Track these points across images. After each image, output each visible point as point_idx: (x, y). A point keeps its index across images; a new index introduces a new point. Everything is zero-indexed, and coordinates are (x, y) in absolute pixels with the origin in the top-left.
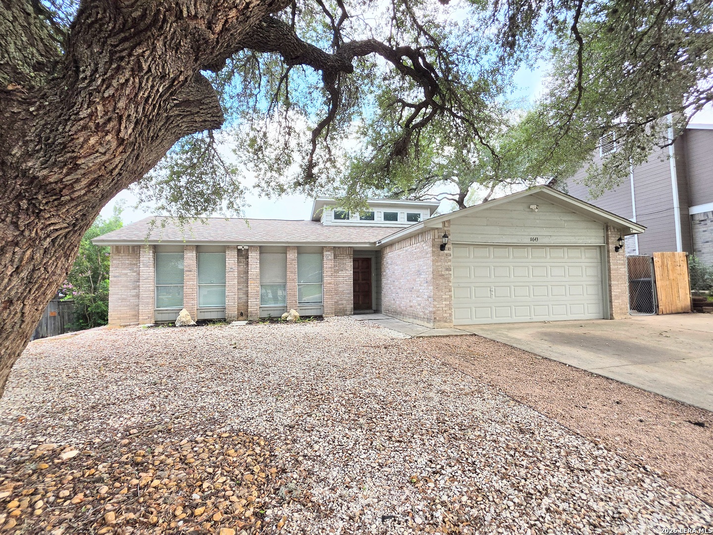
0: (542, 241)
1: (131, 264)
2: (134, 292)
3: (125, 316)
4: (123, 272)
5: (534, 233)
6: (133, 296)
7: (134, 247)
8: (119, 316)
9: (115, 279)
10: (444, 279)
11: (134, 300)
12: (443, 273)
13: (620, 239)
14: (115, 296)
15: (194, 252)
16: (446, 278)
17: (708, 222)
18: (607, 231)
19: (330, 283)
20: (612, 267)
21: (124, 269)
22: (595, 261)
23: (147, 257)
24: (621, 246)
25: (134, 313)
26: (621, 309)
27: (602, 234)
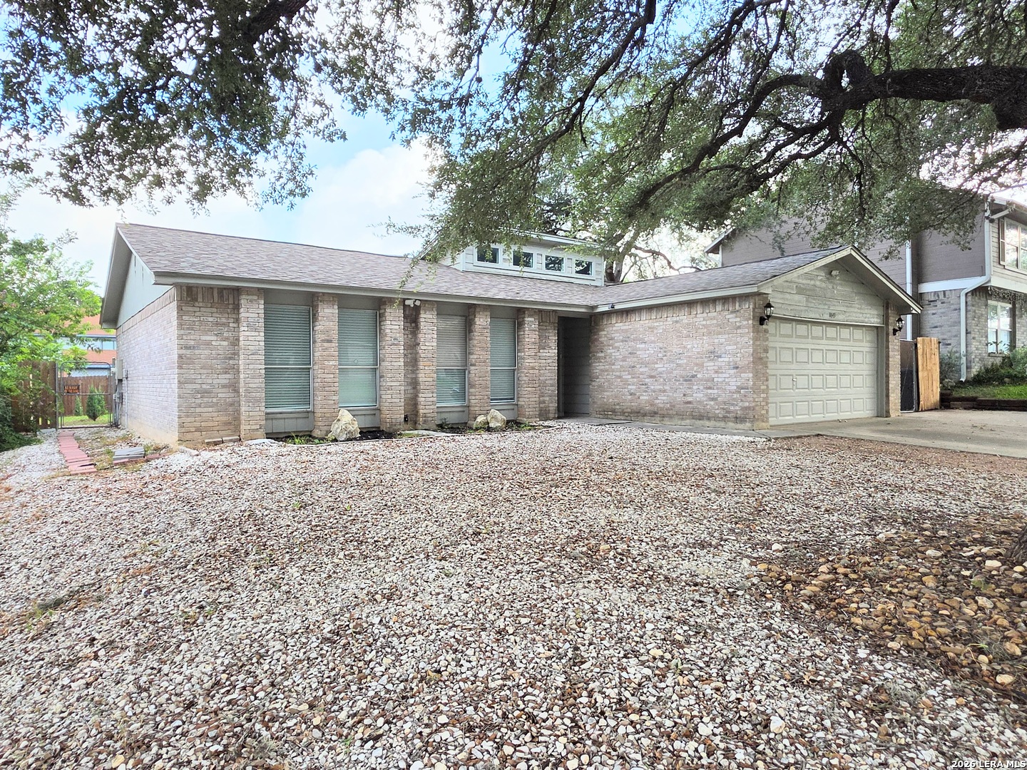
0: (838, 317)
1: (217, 324)
2: (224, 379)
3: (211, 424)
4: (204, 338)
5: (833, 306)
6: (224, 386)
7: (222, 290)
8: (198, 424)
9: (188, 352)
10: (762, 363)
11: (224, 395)
12: (762, 355)
13: (900, 320)
14: (190, 386)
15: (336, 307)
16: (764, 363)
17: (939, 303)
18: (887, 308)
19: (533, 368)
20: (891, 353)
21: (206, 332)
22: (873, 345)
23: (253, 312)
24: (900, 329)
25: (225, 419)
26: (894, 405)
27: (881, 313)
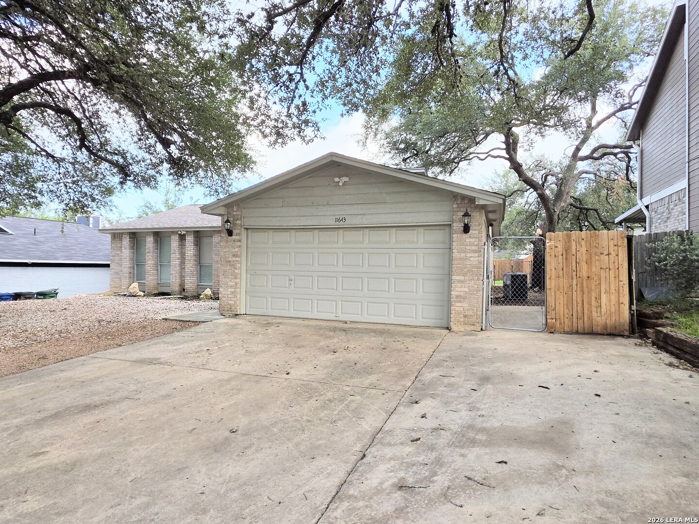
0: (351, 221)
5: (340, 211)
10: (230, 265)
12: (230, 259)
13: (465, 215)
16: (233, 265)
22: (441, 246)
26: (465, 316)
